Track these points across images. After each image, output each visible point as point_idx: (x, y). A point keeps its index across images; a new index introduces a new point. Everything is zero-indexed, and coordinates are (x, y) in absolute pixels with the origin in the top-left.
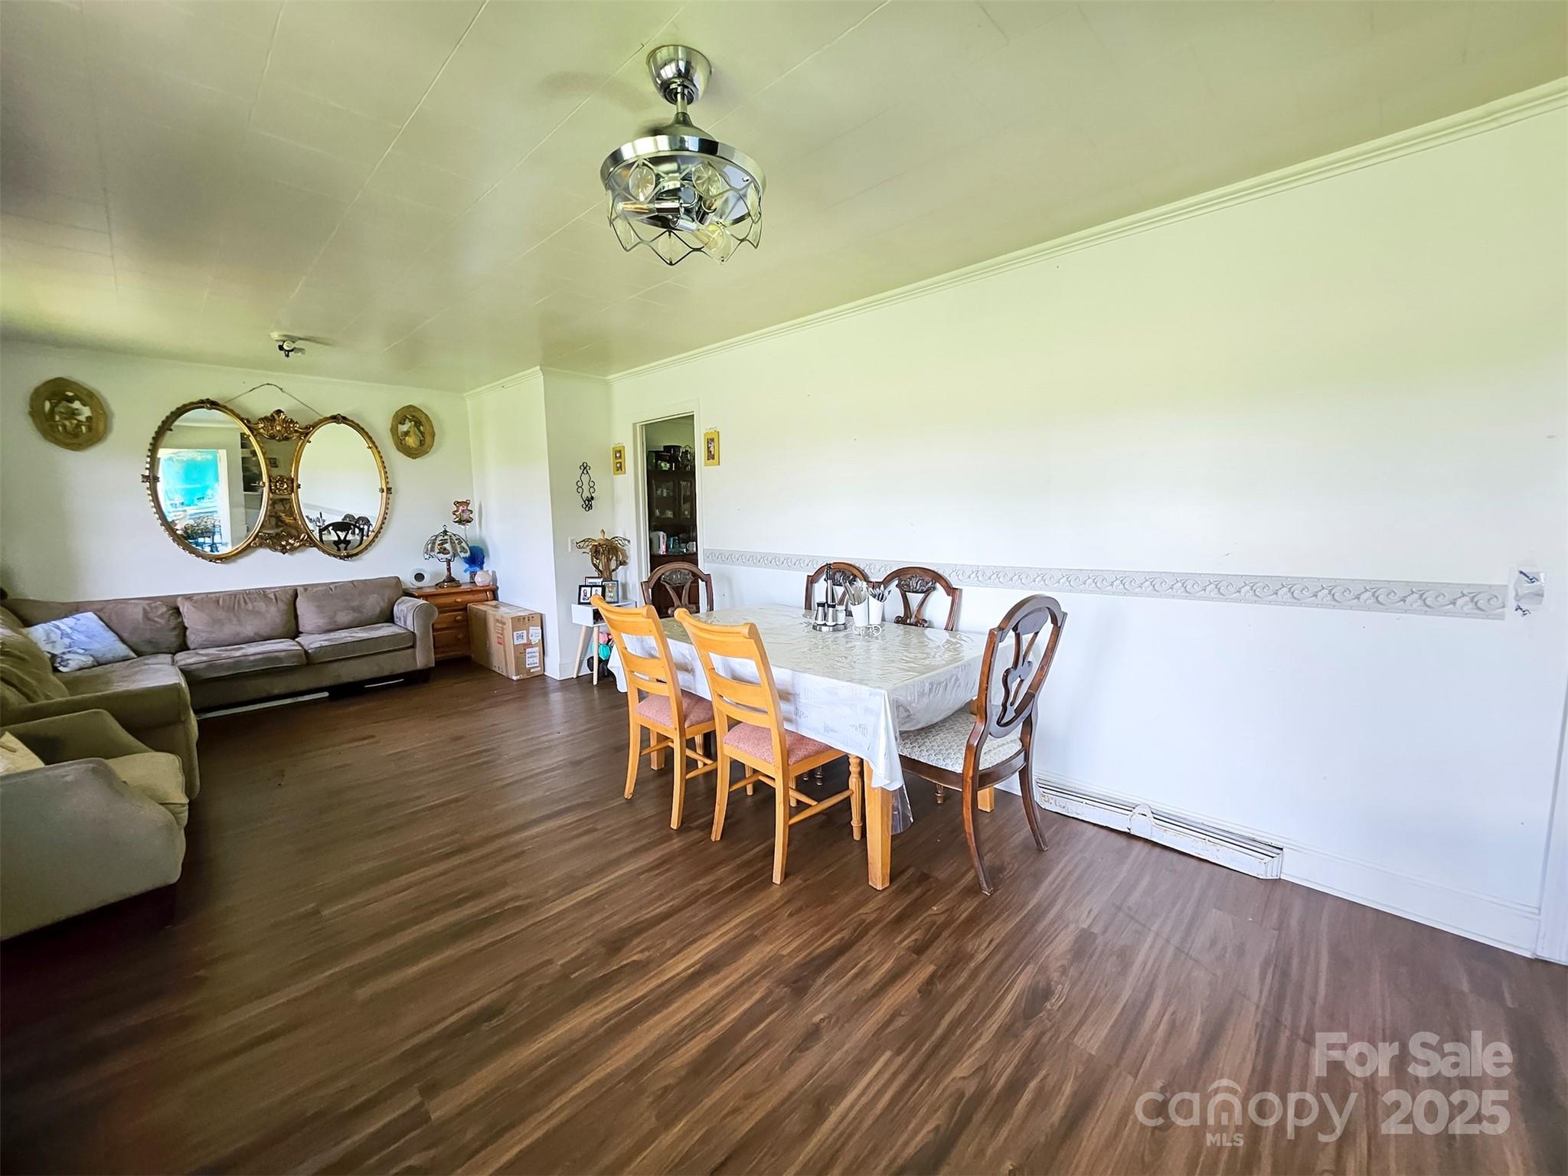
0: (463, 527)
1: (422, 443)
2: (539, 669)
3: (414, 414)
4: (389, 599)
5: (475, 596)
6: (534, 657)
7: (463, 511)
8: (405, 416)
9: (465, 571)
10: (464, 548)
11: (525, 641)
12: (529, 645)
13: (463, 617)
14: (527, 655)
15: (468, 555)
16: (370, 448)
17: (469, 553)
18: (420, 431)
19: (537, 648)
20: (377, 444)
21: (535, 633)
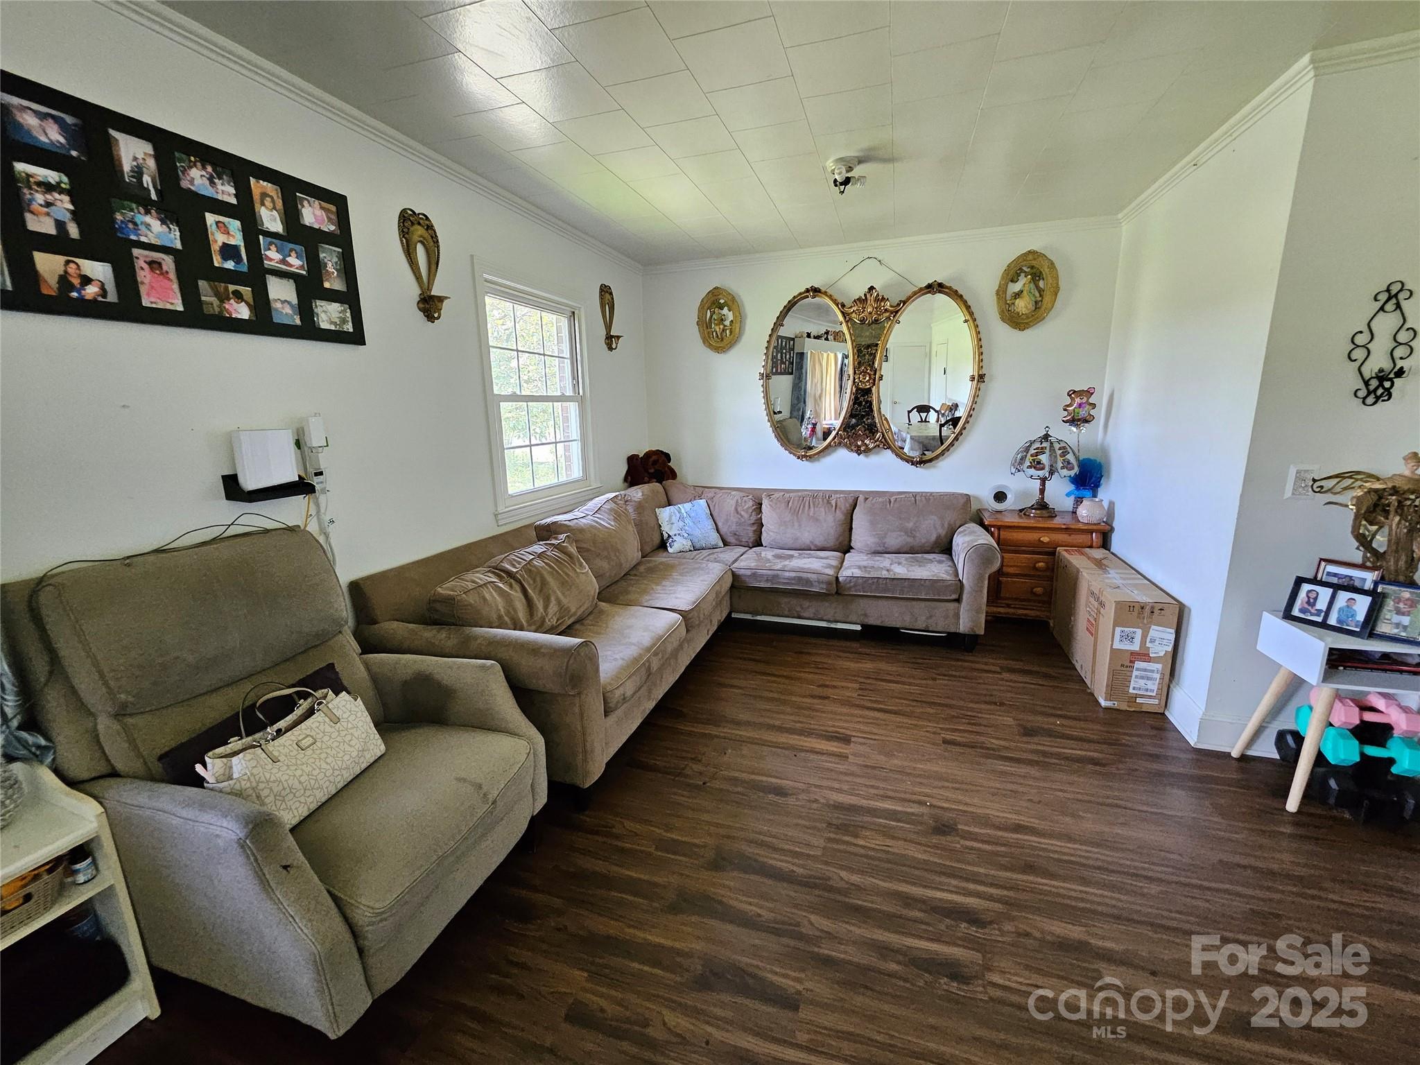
0: (1074, 429)
1: (1037, 305)
2: (1156, 701)
3: (1034, 263)
4: (949, 525)
5: (1073, 537)
6: (1148, 678)
7: (1080, 405)
8: (1020, 269)
9: (1068, 495)
10: (1069, 463)
11: (1136, 647)
12: (1143, 655)
13: (1047, 563)
14: (1135, 673)
15: (1072, 473)
16: (966, 321)
17: (1076, 470)
18: (1037, 287)
19: (1159, 666)
20: (976, 315)
21: (1161, 638)
